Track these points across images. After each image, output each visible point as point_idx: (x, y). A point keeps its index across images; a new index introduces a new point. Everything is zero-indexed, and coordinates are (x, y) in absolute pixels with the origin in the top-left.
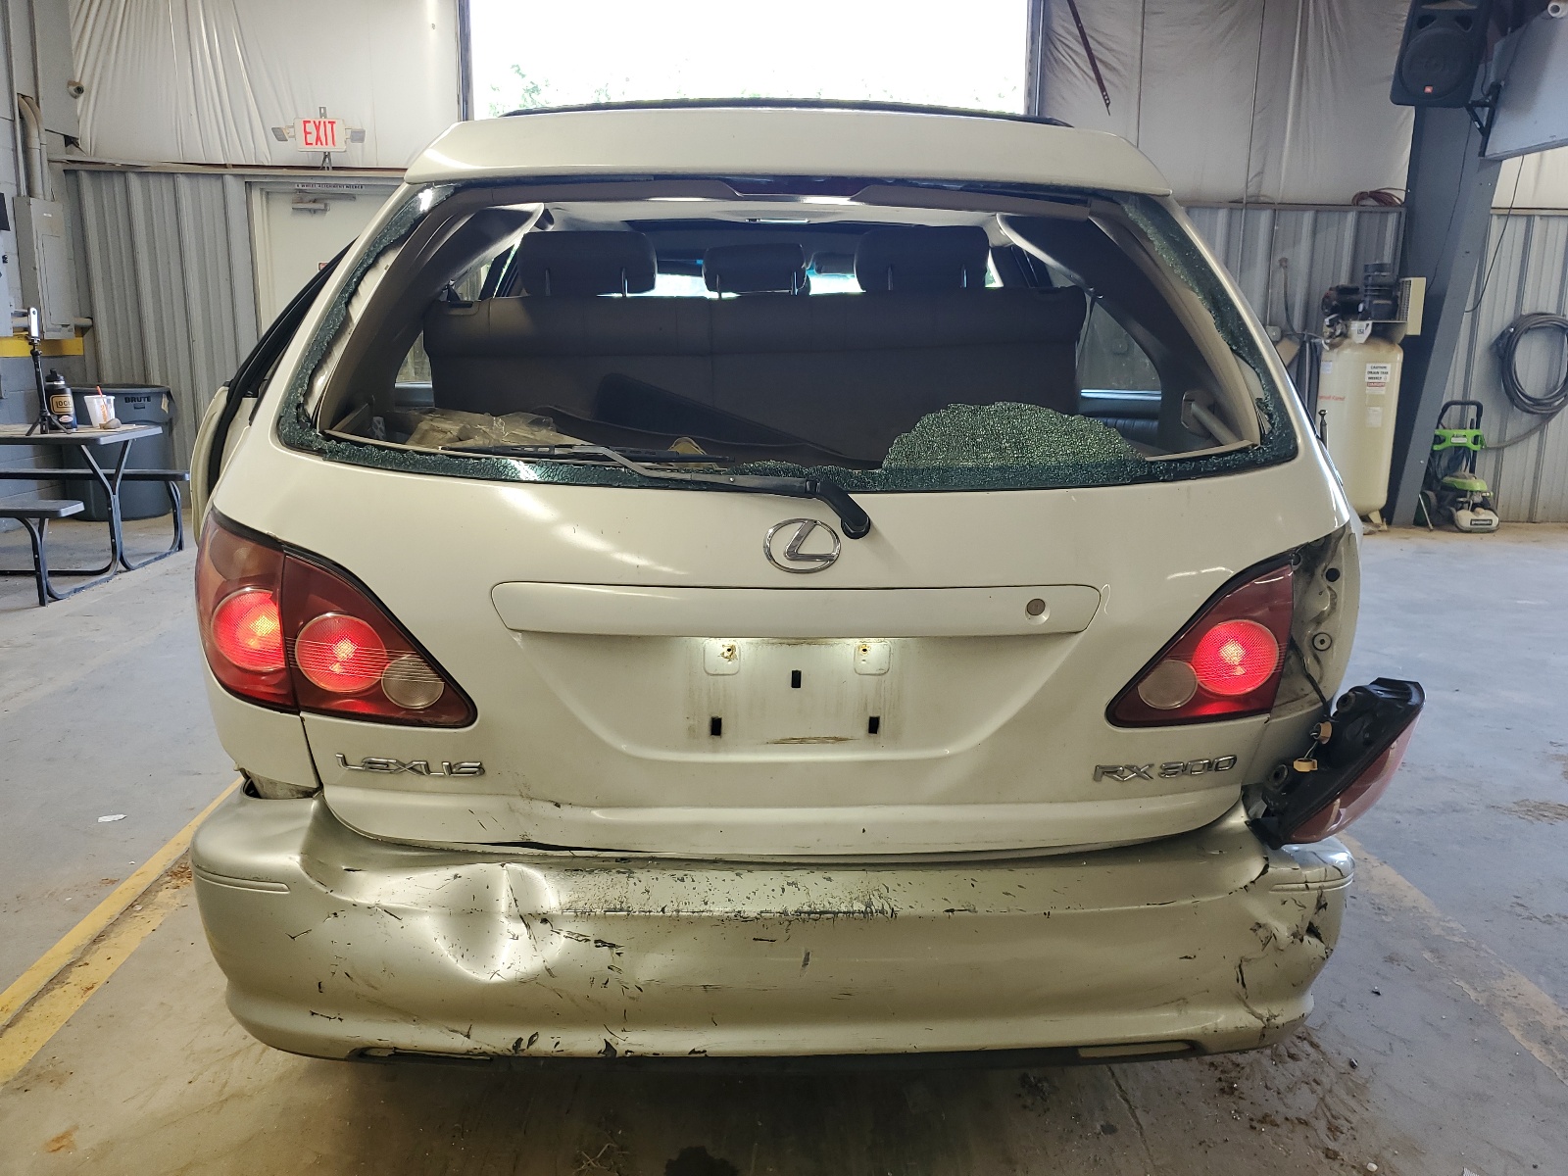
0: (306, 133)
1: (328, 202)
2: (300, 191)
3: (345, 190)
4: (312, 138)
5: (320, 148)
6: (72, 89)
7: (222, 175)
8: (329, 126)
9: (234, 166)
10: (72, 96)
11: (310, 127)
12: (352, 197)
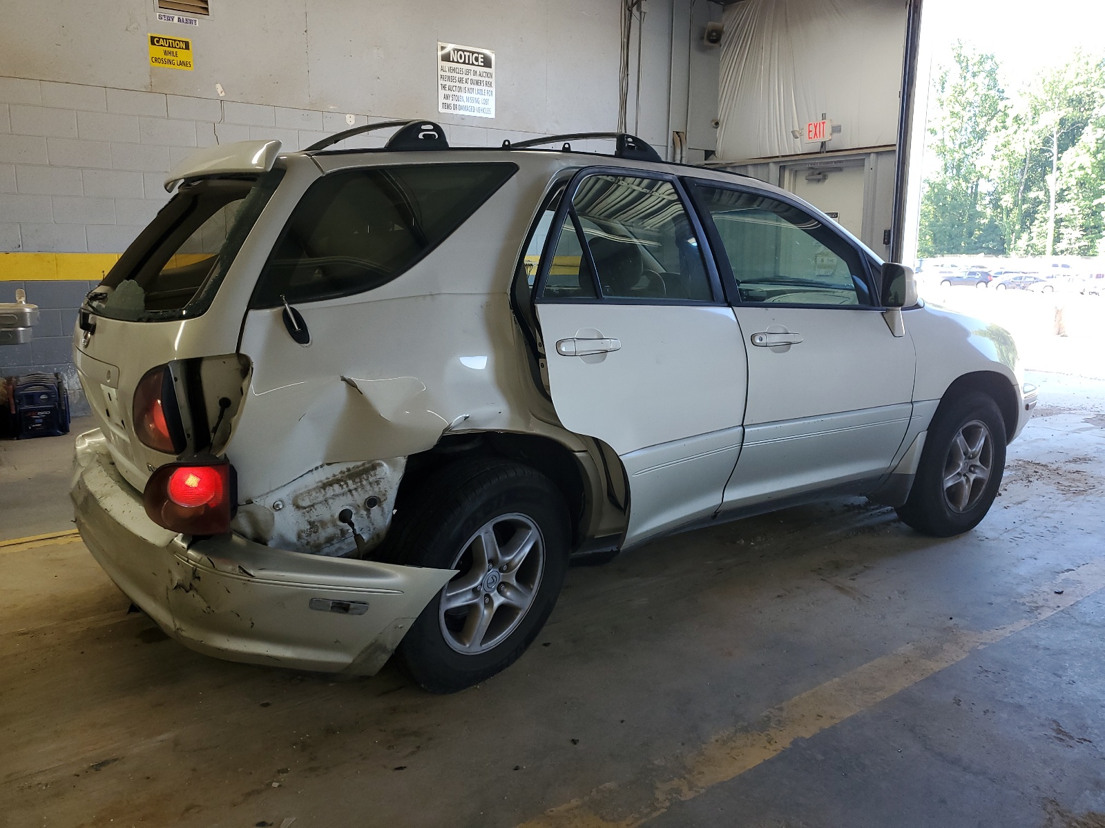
0: (810, 131)
1: (826, 173)
2: (812, 168)
3: (834, 165)
4: (812, 134)
5: (816, 140)
6: (713, 123)
7: (768, 163)
8: (822, 125)
9: (783, 156)
10: (714, 127)
11: (812, 128)
12: (840, 169)
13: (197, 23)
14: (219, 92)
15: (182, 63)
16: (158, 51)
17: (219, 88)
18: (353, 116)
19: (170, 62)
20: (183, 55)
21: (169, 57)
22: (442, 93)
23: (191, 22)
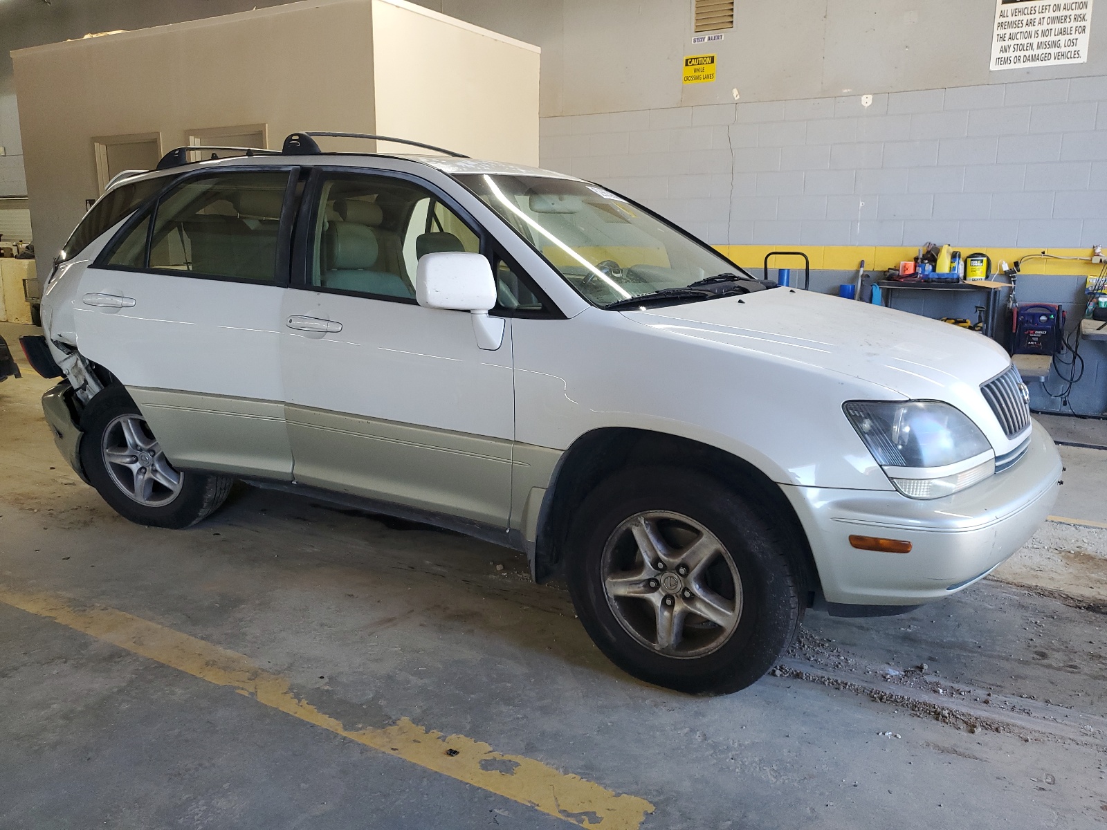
13: (723, 37)
14: (735, 95)
15: (708, 77)
16: (690, 71)
17: (735, 92)
18: (870, 97)
19: (697, 78)
20: (709, 69)
21: (698, 74)
22: (997, 45)
23: (718, 38)
